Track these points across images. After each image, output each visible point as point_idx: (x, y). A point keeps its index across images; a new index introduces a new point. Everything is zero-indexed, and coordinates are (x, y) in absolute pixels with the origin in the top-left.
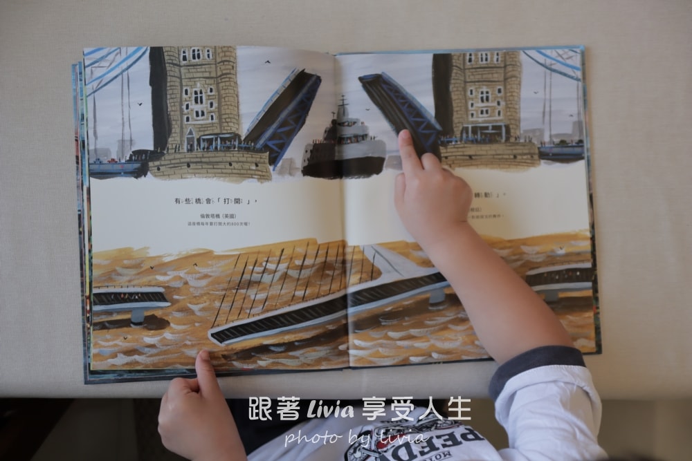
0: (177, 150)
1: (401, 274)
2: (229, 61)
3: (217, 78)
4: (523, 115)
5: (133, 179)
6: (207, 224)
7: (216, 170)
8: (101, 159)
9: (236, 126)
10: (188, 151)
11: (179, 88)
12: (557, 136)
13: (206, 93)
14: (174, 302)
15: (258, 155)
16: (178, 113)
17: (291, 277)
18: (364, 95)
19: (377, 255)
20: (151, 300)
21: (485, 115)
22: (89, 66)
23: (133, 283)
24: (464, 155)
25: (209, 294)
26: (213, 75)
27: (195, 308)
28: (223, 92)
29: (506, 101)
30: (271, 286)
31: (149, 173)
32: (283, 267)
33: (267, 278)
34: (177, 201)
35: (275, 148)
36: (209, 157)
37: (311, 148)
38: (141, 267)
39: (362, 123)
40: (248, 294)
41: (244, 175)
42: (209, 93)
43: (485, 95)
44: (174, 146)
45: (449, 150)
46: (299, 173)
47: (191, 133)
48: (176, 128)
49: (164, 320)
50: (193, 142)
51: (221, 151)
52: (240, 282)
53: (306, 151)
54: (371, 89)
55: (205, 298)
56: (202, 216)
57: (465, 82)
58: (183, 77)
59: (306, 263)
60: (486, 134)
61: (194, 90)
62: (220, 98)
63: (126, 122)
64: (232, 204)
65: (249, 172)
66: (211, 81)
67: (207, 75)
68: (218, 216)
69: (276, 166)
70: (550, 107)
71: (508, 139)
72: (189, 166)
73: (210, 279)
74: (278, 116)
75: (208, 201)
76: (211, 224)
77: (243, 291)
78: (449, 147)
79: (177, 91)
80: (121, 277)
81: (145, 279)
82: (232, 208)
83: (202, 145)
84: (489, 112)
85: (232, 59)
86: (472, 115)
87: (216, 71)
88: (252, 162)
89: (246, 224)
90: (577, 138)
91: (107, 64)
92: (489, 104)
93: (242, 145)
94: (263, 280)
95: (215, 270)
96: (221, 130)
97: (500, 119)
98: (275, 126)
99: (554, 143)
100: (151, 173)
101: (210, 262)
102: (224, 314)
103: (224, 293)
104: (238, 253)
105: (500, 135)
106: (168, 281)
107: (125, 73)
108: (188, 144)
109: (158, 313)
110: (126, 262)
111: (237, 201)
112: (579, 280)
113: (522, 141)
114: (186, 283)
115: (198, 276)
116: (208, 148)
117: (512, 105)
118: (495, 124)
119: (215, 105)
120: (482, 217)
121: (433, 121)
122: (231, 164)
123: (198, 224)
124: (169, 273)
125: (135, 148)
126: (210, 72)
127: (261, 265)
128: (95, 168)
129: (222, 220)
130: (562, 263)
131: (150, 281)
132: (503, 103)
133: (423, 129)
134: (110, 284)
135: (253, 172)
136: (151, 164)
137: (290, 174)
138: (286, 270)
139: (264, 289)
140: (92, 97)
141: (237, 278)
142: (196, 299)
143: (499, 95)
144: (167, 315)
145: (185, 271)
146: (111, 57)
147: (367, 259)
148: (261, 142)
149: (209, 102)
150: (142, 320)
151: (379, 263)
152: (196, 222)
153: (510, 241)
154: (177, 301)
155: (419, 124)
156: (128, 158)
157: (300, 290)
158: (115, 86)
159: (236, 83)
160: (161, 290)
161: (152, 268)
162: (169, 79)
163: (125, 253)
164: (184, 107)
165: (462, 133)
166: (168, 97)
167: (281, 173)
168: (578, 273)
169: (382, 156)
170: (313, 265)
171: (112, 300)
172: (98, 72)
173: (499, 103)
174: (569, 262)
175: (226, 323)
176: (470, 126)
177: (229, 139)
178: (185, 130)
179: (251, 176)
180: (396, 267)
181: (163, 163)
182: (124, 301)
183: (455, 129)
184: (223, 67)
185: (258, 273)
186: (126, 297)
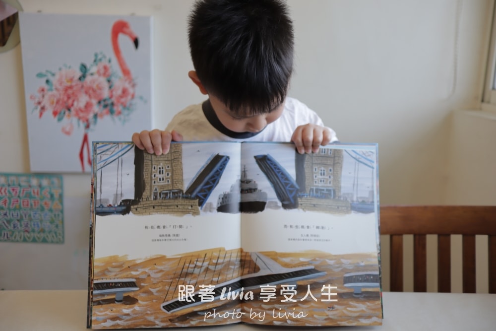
0: (147, 199)
1: (271, 270)
2: (178, 152)
3: (171, 160)
4: (343, 184)
5: (121, 216)
6: (163, 240)
7: (169, 210)
8: (103, 205)
9: (181, 185)
10: (154, 199)
11: (150, 166)
12: (361, 198)
13: (165, 168)
14: (141, 287)
15: (193, 201)
16: (149, 179)
17: (210, 270)
18: (257, 166)
19: (258, 259)
20: (127, 287)
21: (322, 183)
22: (99, 154)
23: (117, 277)
24: (311, 204)
25: (162, 281)
26: (170, 159)
27: (153, 290)
28: (174, 168)
29: (334, 176)
30: (199, 275)
31: (131, 212)
32: (206, 264)
33: (197, 271)
34: (146, 227)
35: (202, 197)
36: (165, 203)
37: (222, 196)
38: (123, 267)
39: (255, 182)
40: (186, 280)
41: (185, 212)
42: (167, 168)
43: (322, 172)
44: (146, 197)
45: (303, 200)
46: (215, 211)
47: (156, 190)
48: (148, 187)
49: (135, 299)
50: (157, 194)
51: (172, 199)
52: (181, 274)
53: (219, 198)
54: (260, 163)
55: (160, 284)
56: (160, 236)
57: (313, 164)
58: (153, 160)
59: (219, 261)
60: (323, 193)
61: (159, 167)
62: (173, 171)
63: (119, 184)
64: (178, 229)
65: (188, 210)
66: (168, 162)
67: (166, 159)
68: (169, 235)
69: (202, 207)
70: (357, 181)
71: (334, 197)
72: (154, 207)
73: (164, 273)
74: (204, 179)
75: (164, 227)
76: (165, 240)
77: (183, 279)
78: (303, 198)
79: (149, 167)
80: (110, 273)
81: (125, 274)
82: (177, 231)
83: (162, 196)
84: (325, 181)
85: (180, 151)
86: (316, 182)
87: (171, 157)
88: (189, 205)
89: (185, 240)
90: (371, 200)
91: (110, 153)
92: (325, 177)
93: (184, 196)
94: (195, 272)
95: (166, 267)
96: (173, 187)
97: (330, 185)
98: (202, 185)
99: (358, 202)
100: (132, 212)
101: (163, 263)
102: (171, 293)
103: (171, 280)
104: (180, 256)
105: (330, 194)
106: (138, 275)
107: (120, 158)
108: (154, 195)
109: (131, 295)
110: (114, 264)
111: (181, 227)
112: (372, 281)
113: (342, 199)
114: (149, 276)
115: (156, 271)
116: (165, 198)
117: (337, 178)
118: (328, 188)
119: (170, 174)
120: (320, 240)
121: (295, 183)
122: (177, 206)
123: (158, 240)
124: (139, 270)
125: (124, 198)
126: (168, 158)
127: (193, 263)
128: (99, 210)
129: (171, 237)
130: (363, 270)
131: (127, 275)
132: (332, 177)
133: (289, 187)
134: (104, 277)
135: (189, 210)
136: (132, 207)
137: (210, 211)
138: (207, 266)
139: (195, 277)
140: (100, 170)
141: (179, 272)
142: (154, 285)
143: (331, 172)
144: (137, 295)
145: (149, 268)
146: (112, 149)
147: (252, 261)
148: (194, 194)
149: (167, 173)
150: (122, 299)
151: (259, 263)
152: (156, 239)
153: (335, 256)
154: (143, 287)
155: (287, 184)
156: (119, 204)
157: (216, 277)
158: (114, 164)
159: (181, 163)
160: (134, 280)
161: (129, 267)
162: (145, 161)
163: (114, 259)
164: (153, 176)
165: (310, 191)
166: (144, 170)
167: (205, 211)
168: (372, 277)
169: (265, 201)
170: (223, 263)
171: (105, 287)
172: (104, 157)
173: (330, 177)
174: (367, 270)
175: (172, 299)
176: (314, 188)
177: (177, 193)
178: (153, 188)
179: (189, 213)
180: (269, 267)
181: (139, 206)
182: (112, 287)
183: (306, 189)
184: (175, 155)
185: (192, 268)
186: (113, 285)
